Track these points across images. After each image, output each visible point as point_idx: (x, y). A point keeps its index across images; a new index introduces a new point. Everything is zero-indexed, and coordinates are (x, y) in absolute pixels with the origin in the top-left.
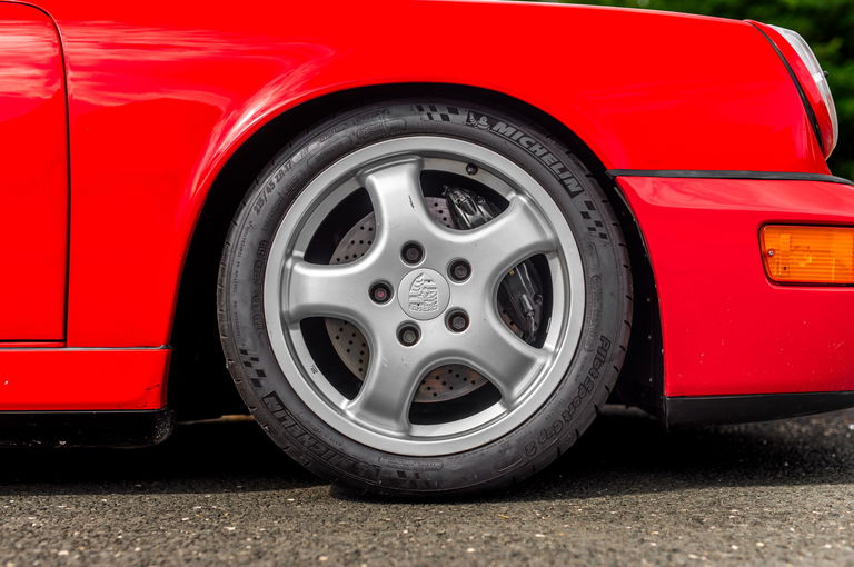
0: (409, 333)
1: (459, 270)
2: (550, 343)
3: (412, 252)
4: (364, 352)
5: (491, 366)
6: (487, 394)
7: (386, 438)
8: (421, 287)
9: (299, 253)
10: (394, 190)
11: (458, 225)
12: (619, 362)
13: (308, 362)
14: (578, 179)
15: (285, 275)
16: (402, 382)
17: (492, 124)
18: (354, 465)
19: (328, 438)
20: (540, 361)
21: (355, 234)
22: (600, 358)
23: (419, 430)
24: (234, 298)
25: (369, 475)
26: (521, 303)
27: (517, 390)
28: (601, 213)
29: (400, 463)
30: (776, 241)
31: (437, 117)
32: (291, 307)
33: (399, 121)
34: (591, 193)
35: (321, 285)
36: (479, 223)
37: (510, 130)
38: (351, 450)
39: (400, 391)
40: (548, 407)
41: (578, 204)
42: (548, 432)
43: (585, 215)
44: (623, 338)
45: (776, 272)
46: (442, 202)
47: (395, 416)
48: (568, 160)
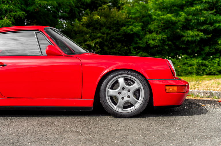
0: (123, 98)
1: (129, 91)
2: (140, 99)
3: (123, 88)
4: (117, 100)
5: (133, 102)
6: (132, 105)
7: (120, 110)
8: (124, 93)
9: (110, 88)
10: (121, 81)
11: (129, 85)
12: (148, 102)
13: (111, 101)
14: (143, 80)
15: (108, 91)
16: (122, 104)
17: (133, 73)
18: (116, 114)
19: (113, 110)
20: (139, 101)
21: (116, 85)
22: (146, 101)
23: (124, 109)
24: (102, 94)
25: (118, 115)
26: (136, 94)
27: (136, 105)
28: (146, 84)
29: (122, 113)
30: (167, 88)
31: (127, 72)
32: (109, 95)
33: (122, 73)
34: (145, 82)
35: (112, 92)
36: (131, 85)
37: (135, 74)
38: (116, 112)
39: (122, 105)
40: (139, 107)
41: (143, 83)
42: (139, 110)
43: (144, 84)
44: (148, 99)
45: (167, 91)
46: (127, 81)
47: (121, 108)
48: (142, 78)
